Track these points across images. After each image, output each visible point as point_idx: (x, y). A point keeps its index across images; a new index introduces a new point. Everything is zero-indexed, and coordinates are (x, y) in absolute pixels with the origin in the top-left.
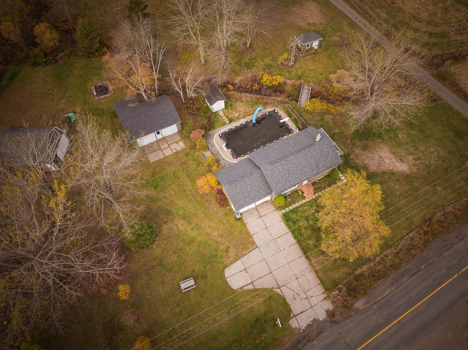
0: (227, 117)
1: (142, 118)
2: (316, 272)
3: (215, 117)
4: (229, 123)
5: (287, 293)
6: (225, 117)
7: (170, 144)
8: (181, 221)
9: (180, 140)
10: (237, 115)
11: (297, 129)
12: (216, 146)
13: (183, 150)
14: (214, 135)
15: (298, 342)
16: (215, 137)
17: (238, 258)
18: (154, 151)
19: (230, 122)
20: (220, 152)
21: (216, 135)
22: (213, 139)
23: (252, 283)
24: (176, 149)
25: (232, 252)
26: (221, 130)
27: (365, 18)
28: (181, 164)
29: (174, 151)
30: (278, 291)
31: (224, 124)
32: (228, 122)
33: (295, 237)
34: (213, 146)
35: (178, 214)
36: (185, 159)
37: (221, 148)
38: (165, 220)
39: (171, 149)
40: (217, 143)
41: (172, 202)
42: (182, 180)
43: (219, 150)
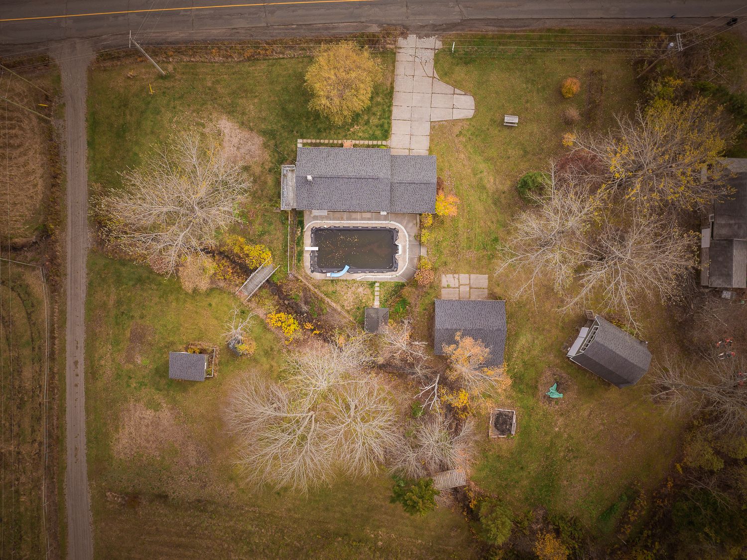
0: (373, 293)
1: (479, 323)
2: (393, 71)
3: (387, 300)
4: (376, 282)
5: (430, 69)
6: (376, 293)
7: (457, 288)
8: (488, 186)
9: (444, 288)
10: (361, 289)
11: (305, 230)
12: (407, 257)
13: (446, 272)
14: (402, 275)
15: (444, 30)
16: (403, 270)
17: (454, 122)
18: (479, 288)
19: (374, 283)
20: (408, 247)
21: (400, 274)
22: (406, 269)
23: (454, 94)
24: (454, 277)
25: (456, 130)
26: (391, 277)
27: (63, 378)
28: (457, 255)
29: (455, 275)
30: (436, 75)
31: (382, 284)
32: (377, 284)
33: (390, 112)
34: (411, 259)
35: (488, 196)
36: (450, 260)
37: (404, 251)
38: (503, 196)
39: (459, 281)
40: (404, 261)
41: (487, 212)
42: (465, 234)
43: (408, 250)
